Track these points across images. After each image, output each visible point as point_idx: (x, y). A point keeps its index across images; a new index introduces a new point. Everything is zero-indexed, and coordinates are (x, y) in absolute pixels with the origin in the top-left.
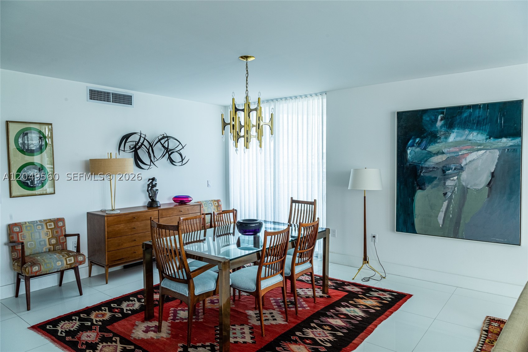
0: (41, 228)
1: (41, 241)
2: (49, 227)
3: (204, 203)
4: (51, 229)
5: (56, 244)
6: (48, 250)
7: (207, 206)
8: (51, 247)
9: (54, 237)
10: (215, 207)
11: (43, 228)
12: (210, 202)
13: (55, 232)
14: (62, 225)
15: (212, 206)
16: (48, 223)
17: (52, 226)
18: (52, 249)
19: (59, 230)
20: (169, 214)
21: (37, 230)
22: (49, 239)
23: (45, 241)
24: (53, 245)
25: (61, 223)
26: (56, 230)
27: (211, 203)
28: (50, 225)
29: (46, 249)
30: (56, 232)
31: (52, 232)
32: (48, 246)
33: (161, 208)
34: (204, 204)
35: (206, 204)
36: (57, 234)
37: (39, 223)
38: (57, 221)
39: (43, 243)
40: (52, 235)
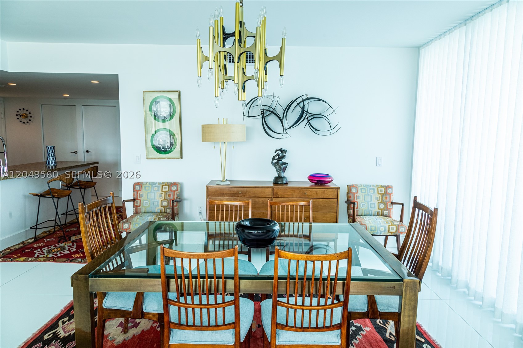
0: (157, 190)
1: (155, 202)
2: (163, 190)
3: (363, 187)
4: (165, 192)
5: (167, 206)
6: (159, 211)
7: (365, 192)
8: (162, 209)
9: (166, 200)
10: (380, 195)
11: (158, 190)
12: (372, 187)
13: (167, 195)
14: (175, 189)
15: (374, 192)
16: (164, 185)
17: (166, 189)
18: (163, 211)
19: (172, 193)
20: (287, 195)
21: (153, 191)
22: (161, 201)
23: (158, 202)
24: (164, 207)
25: (175, 187)
26: (169, 194)
27: (374, 190)
28: (165, 188)
29: (158, 209)
30: (169, 195)
31: (165, 195)
32: (160, 207)
33: (289, 186)
34: (361, 189)
35: (365, 189)
36: (169, 197)
37: (157, 185)
38: (172, 185)
39: (156, 203)
40: (165, 198)
